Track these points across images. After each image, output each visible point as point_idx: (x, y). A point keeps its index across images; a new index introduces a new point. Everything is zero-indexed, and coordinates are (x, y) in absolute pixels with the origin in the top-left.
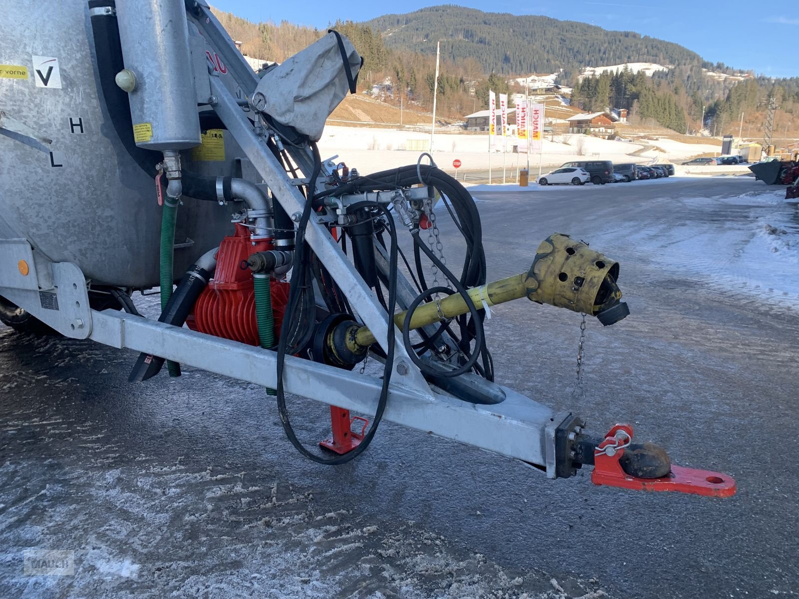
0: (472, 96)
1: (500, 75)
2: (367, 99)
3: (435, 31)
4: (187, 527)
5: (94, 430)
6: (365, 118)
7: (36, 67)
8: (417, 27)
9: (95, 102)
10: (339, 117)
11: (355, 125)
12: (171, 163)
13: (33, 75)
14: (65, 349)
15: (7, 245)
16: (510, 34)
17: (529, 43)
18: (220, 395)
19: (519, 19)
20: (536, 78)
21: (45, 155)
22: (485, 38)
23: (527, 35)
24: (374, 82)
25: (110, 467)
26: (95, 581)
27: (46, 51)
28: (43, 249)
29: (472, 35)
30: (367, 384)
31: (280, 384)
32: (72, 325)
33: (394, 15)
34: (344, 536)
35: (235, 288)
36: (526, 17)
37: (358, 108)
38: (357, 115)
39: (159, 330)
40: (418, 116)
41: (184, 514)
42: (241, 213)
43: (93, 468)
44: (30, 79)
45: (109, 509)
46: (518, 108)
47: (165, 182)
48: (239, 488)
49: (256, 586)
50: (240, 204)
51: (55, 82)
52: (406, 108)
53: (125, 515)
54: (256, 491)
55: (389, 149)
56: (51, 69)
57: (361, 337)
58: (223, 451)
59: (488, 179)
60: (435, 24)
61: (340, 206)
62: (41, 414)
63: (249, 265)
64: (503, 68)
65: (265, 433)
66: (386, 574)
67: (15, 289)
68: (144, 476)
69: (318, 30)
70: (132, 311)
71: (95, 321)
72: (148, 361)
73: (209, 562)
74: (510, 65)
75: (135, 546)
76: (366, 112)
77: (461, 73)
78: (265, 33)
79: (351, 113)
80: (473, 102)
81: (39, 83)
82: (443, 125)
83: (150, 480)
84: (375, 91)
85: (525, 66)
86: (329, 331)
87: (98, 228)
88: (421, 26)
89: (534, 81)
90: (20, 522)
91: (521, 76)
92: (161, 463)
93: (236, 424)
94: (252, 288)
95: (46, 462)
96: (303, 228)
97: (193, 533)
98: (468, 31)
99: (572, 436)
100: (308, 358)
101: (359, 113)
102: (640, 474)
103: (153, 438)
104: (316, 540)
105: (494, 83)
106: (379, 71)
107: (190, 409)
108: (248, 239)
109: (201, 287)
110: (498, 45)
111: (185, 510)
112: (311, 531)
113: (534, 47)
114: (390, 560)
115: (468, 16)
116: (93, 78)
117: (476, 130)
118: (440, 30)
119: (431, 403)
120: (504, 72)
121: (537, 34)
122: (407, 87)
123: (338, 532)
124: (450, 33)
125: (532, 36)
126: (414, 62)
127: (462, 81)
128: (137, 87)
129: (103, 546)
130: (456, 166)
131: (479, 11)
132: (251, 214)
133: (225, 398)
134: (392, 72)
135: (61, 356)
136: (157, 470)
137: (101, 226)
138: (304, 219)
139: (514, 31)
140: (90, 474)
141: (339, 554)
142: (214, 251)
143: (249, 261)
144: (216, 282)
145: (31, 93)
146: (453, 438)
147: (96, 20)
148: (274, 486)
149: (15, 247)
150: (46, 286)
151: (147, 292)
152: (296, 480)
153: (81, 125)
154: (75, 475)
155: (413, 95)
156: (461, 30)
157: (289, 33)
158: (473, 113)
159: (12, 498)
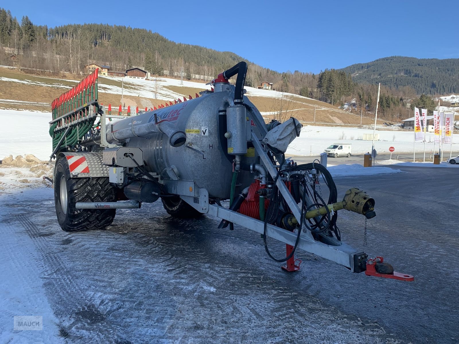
0: (408, 108)
1: (429, 95)
2: (341, 111)
3: (385, 72)
4: (231, 283)
5: (201, 252)
6: (338, 121)
7: (202, 130)
8: (374, 70)
9: (217, 139)
10: (323, 121)
11: (332, 126)
12: (237, 159)
13: (201, 132)
14: (189, 224)
15: (187, 182)
16: (437, 71)
17: (450, 75)
18: (246, 246)
19: (442, 61)
20: (454, 96)
21: (201, 155)
22: (419, 74)
23: (448, 71)
24: (345, 101)
25: (206, 263)
26: (203, 291)
27: (205, 125)
28: (197, 184)
29: (410, 73)
30: (293, 235)
31: (265, 233)
32: (203, 209)
33: (360, 64)
34: (284, 294)
35: (254, 200)
36: (448, 60)
37: (335, 116)
38: (334, 120)
39: (229, 212)
40: (372, 120)
41: (231, 279)
42: (258, 175)
43: (201, 262)
44: (200, 133)
45: (206, 274)
46: (435, 117)
47: (235, 165)
48: (249, 275)
49: (252, 300)
50: (258, 172)
51: (207, 134)
52: (364, 116)
53: (212, 277)
54: (255, 277)
55: (352, 139)
56: (206, 130)
57: (293, 220)
58: (245, 264)
59: (413, 158)
60: (386, 67)
61: (288, 175)
62: (183, 244)
63: (258, 192)
64: (430, 91)
65: (261, 261)
66: (296, 306)
67: (186, 196)
68: (217, 267)
69: (315, 74)
70: (220, 205)
71: (210, 207)
72: (224, 222)
73: (238, 292)
74: (436, 89)
75: (215, 285)
76: (340, 118)
77: (401, 95)
78: (285, 78)
79: (330, 119)
80: (408, 111)
81: (203, 134)
82: (388, 125)
83: (219, 268)
84: (346, 106)
85: (446, 89)
86: (283, 217)
87: (213, 178)
88: (377, 69)
89: (453, 98)
90: (180, 273)
91: (443, 95)
92: (223, 264)
93: (251, 256)
94: (259, 201)
95: (186, 259)
96: (276, 181)
97: (233, 284)
98: (407, 70)
99: (359, 258)
100: (275, 225)
101: (335, 119)
102: (381, 272)
103: (221, 257)
104: (274, 293)
105: (423, 100)
106: (349, 95)
107: (234, 249)
108: (259, 184)
109: (243, 200)
110: (427, 77)
111: (231, 278)
112: (273, 291)
113: (454, 77)
114: (299, 303)
115: (407, 61)
116: (217, 132)
117: (410, 128)
118: (389, 70)
119: (314, 243)
120: (432, 93)
121: (456, 70)
122: (366, 104)
123: (283, 293)
124: (395, 72)
125: (452, 71)
126: (371, 89)
127: (401, 99)
128: (230, 137)
129: (205, 283)
130: (391, 151)
131: (415, 58)
132: (261, 176)
133: (248, 248)
134: (357, 95)
135: (188, 226)
136: (222, 266)
137: (214, 177)
138: (277, 178)
139: (439, 69)
140: (200, 264)
141: (282, 298)
142: (248, 188)
143: (258, 191)
144: (248, 198)
145: (200, 137)
146: (320, 256)
147: (220, 116)
148: (262, 277)
149: (189, 183)
150: (196, 196)
151: (224, 201)
152: (271, 277)
153: (212, 146)
154: (195, 263)
155: (369, 108)
156: (403, 70)
157: (298, 77)
158: (408, 118)
159: (177, 267)
